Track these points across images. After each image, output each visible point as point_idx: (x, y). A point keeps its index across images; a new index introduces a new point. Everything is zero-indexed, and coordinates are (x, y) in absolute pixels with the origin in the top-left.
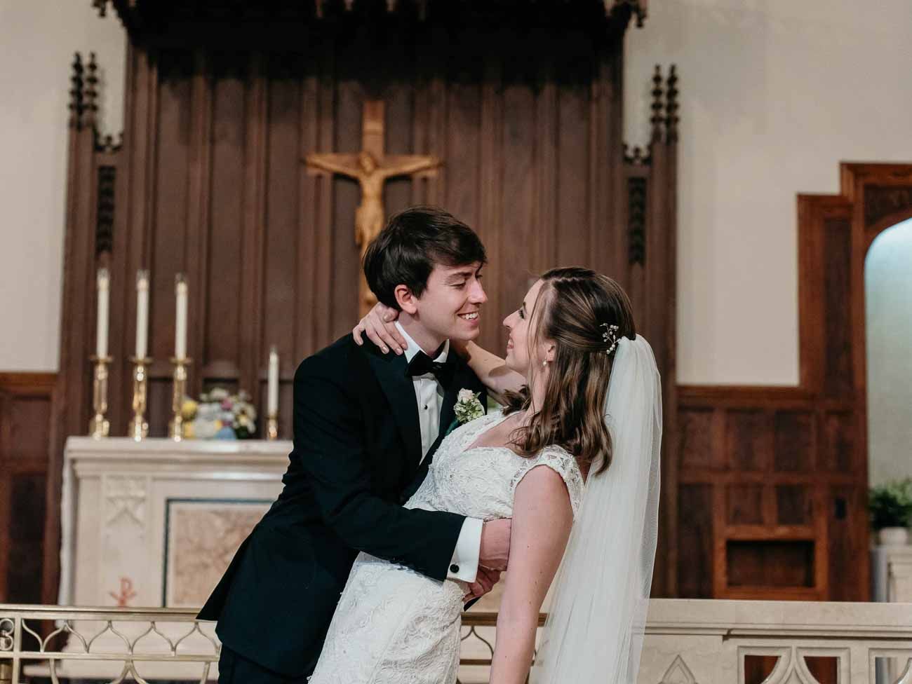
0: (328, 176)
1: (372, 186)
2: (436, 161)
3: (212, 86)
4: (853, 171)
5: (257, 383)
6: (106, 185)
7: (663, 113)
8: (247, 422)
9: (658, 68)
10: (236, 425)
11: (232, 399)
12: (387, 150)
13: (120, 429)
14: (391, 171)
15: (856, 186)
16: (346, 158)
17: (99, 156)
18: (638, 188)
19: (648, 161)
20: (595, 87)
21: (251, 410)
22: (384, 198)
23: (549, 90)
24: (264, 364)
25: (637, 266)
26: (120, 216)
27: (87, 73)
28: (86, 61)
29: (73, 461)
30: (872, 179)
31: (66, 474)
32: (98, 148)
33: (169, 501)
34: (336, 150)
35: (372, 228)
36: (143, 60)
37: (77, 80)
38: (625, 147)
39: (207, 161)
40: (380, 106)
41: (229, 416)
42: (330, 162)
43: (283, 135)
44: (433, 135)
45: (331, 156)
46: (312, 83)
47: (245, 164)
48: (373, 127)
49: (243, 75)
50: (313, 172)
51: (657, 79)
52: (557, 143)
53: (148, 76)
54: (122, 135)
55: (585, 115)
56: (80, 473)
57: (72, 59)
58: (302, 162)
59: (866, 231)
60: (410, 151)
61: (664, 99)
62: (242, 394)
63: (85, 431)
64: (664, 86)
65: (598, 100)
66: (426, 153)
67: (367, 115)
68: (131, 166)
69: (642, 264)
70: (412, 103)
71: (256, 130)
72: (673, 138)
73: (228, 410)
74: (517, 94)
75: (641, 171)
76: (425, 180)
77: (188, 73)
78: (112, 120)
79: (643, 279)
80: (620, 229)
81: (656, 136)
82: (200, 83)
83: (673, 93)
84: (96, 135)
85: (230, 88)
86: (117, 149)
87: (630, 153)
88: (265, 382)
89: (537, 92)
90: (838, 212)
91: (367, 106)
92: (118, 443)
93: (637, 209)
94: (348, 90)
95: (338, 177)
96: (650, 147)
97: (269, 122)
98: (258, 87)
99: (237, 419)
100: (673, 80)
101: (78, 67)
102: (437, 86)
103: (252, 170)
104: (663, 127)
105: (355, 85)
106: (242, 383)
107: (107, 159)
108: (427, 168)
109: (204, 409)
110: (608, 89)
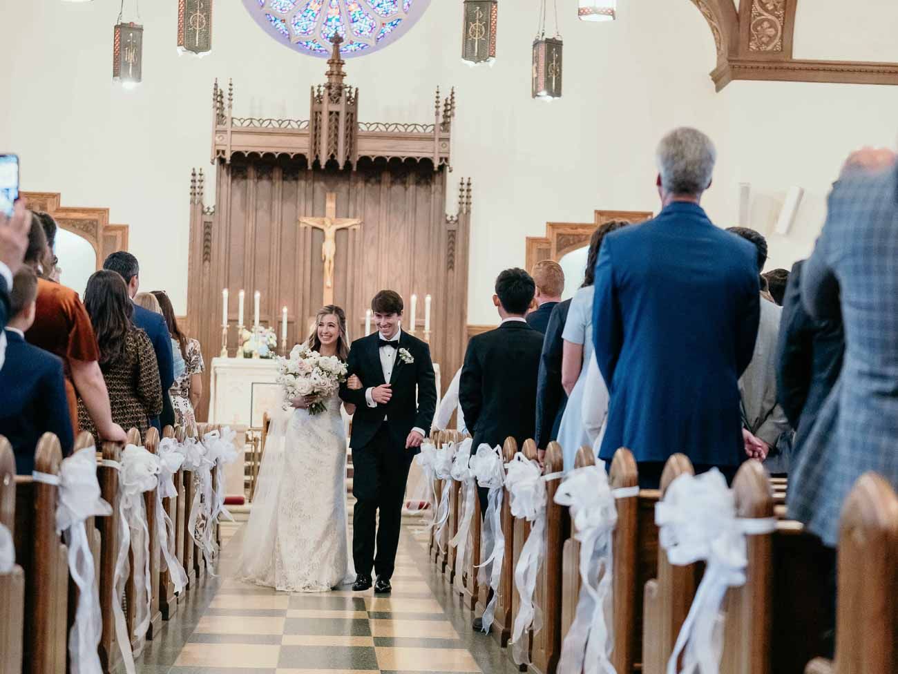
0: (309, 229)
1: (330, 233)
2: (360, 222)
3: (256, 184)
4: (552, 226)
5: (277, 322)
6: (207, 230)
7: (464, 200)
8: (273, 342)
9: (462, 178)
10: (268, 344)
11: (267, 330)
12: (336, 217)
13: (232, 354)
14: (339, 226)
15: (553, 233)
16: (318, 219)
17: (204, 216)
18: (452, 234)
19: (457, 221)
20: (433, 187)
21: (275, 337)
22: (336, 240)
23: (412, 188)
24: (280, 313)
25: (451, 271)
26: (214, 245)
27: (198, 177)
28: (197, 172)
29: (215, 368)
30: (561, 231)
31: (212, 372)
32: (203, 213)
33: (253, 384)
34: (313, 216)
35: (330, 253)
36: (224, 171)
37: (194, 181)
38: (446, 216)
39: (254, 220)
40: (334, 195)
41: (266, 339)
42: (310, 221)
43: (288, 208)
44: (358, 209)
45: (311, 218)
46: (302, 183)
47: (271, 220)
48: (331, 205)
49: (270, 179)
50: (302, 226)
51: (462, 184)
52: (415, 210)
53: (227, 179)
54: (214, 207)
55: (428, 200)
56: (217, 372)
57: (192, 171)
58: (297, 221)
59: (557, 254)
60: (348, 217)
61: (465, 193)
62: (271, 328)
63: (218, 355)
64: (465, 187)
65: (434, 193)
66: (355, 217)
67: (327, 200)
68: (219, 222)
69: (453, 270)
70: (349, 193)
71: (277, 205)
72: (468, 211)
73: (265, 336)
74: (397, 189)
75: (452, 227)
76: (354, 229)
77: (245, 178)
78: (210, 200)
79: (453, 277)
80: (443, 254)
81: (461, 211)
82: (251, 183)
83: (469, 190)
84: (203, 207)
85: (265, 183)
86: (212, 213)
87: (449, 218)
88: (280, 322)
89: (406, 189)
90: (544, 246)
91: (328, 195)
92: (232, 360)
93: (451, 245)
94: (319, 186)
95: (314, 228)
96: (458, 216)
97: (282, 200)
98: (278, 184)
99: (269, 340)
100: (469, 184)
101: (194, 175)
102: (360, 185)
103: (276, 224)
104: (464, 205)
105: (322, 184)
106: (270, 322)
107: (208, 218)
108: (356, 224)
109: (253, 335)
110: (439, 187)
